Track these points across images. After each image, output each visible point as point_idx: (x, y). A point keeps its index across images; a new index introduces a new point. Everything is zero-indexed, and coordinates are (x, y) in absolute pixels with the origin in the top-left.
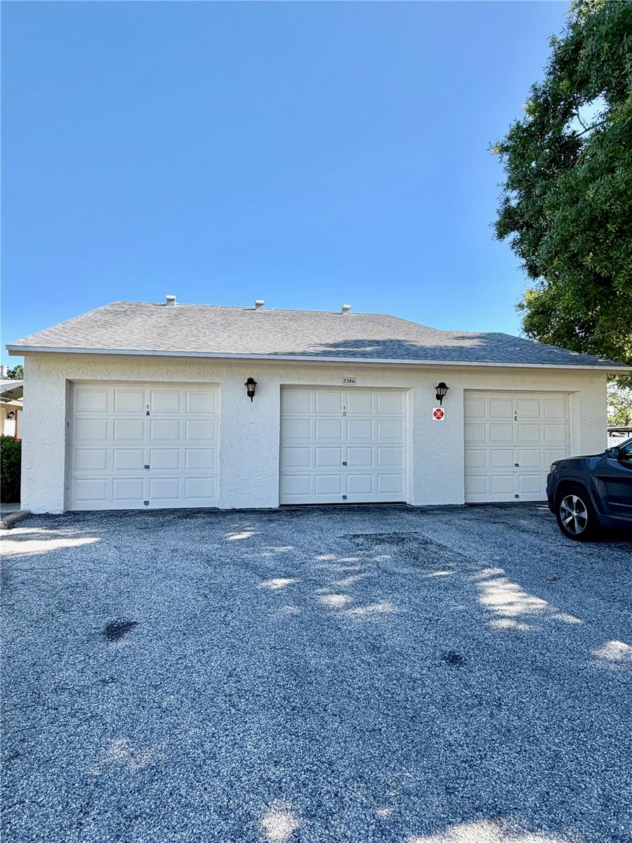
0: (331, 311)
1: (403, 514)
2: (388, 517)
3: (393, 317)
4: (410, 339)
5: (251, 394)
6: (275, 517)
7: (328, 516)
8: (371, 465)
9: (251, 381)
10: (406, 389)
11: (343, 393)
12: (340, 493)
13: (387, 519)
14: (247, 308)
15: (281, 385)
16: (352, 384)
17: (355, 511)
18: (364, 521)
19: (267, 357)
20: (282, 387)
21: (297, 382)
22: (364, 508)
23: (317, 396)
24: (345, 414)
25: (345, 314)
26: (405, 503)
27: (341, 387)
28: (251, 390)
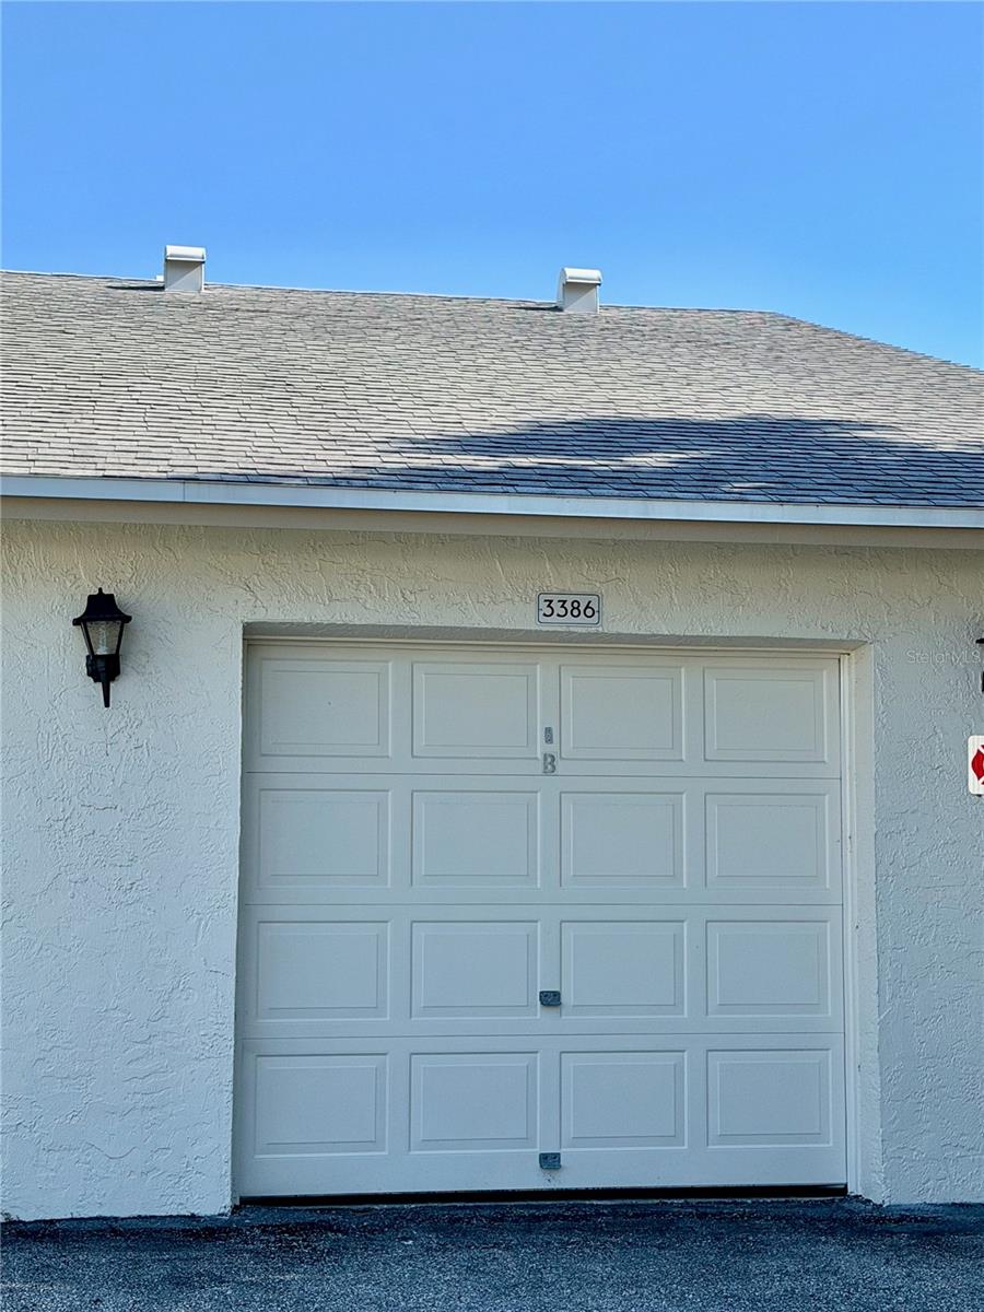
0: (514, 298)
1: (832, 1251)
2: (753, 1266)
3: (790, 324)
4: (864, 417)
5: (105, 670)
6: (207, 1259)
7: (463, 1256)
8: (676, 1006)
9: (102, 609)
10: (839, 649)
11: (543, 670)
12: (528, 1140)
13: (745, 1276)
14: (126, 278)
15: (248, 629)
16: (581, 625)
17: (597, 1230)
18: (636, 1283)
19: (175, 493)
20: (255, 638)
21: (321, 615)
22: (642, 1214)
23: (420, 677)
24: (550, 763)
25: (576, 308)
26: (842, 1191)
27: (527, 635)
28: (101, 651)
